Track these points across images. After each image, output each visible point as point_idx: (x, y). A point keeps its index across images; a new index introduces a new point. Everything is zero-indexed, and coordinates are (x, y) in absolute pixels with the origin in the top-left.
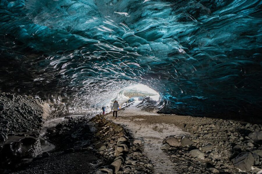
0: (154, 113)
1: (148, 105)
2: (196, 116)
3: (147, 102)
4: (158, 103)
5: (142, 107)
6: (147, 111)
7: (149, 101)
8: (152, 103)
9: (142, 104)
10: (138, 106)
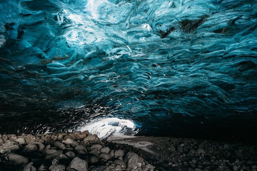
0: (132, 136)
1: (127, 131)
2: (155, 137)
3: (126, 129)
4: (134, 129)
5: (124, 133)
6: (129, 135)
7: (127, 128)
8: (130, 130)
9: (124, 131)
10: (121, 132)
